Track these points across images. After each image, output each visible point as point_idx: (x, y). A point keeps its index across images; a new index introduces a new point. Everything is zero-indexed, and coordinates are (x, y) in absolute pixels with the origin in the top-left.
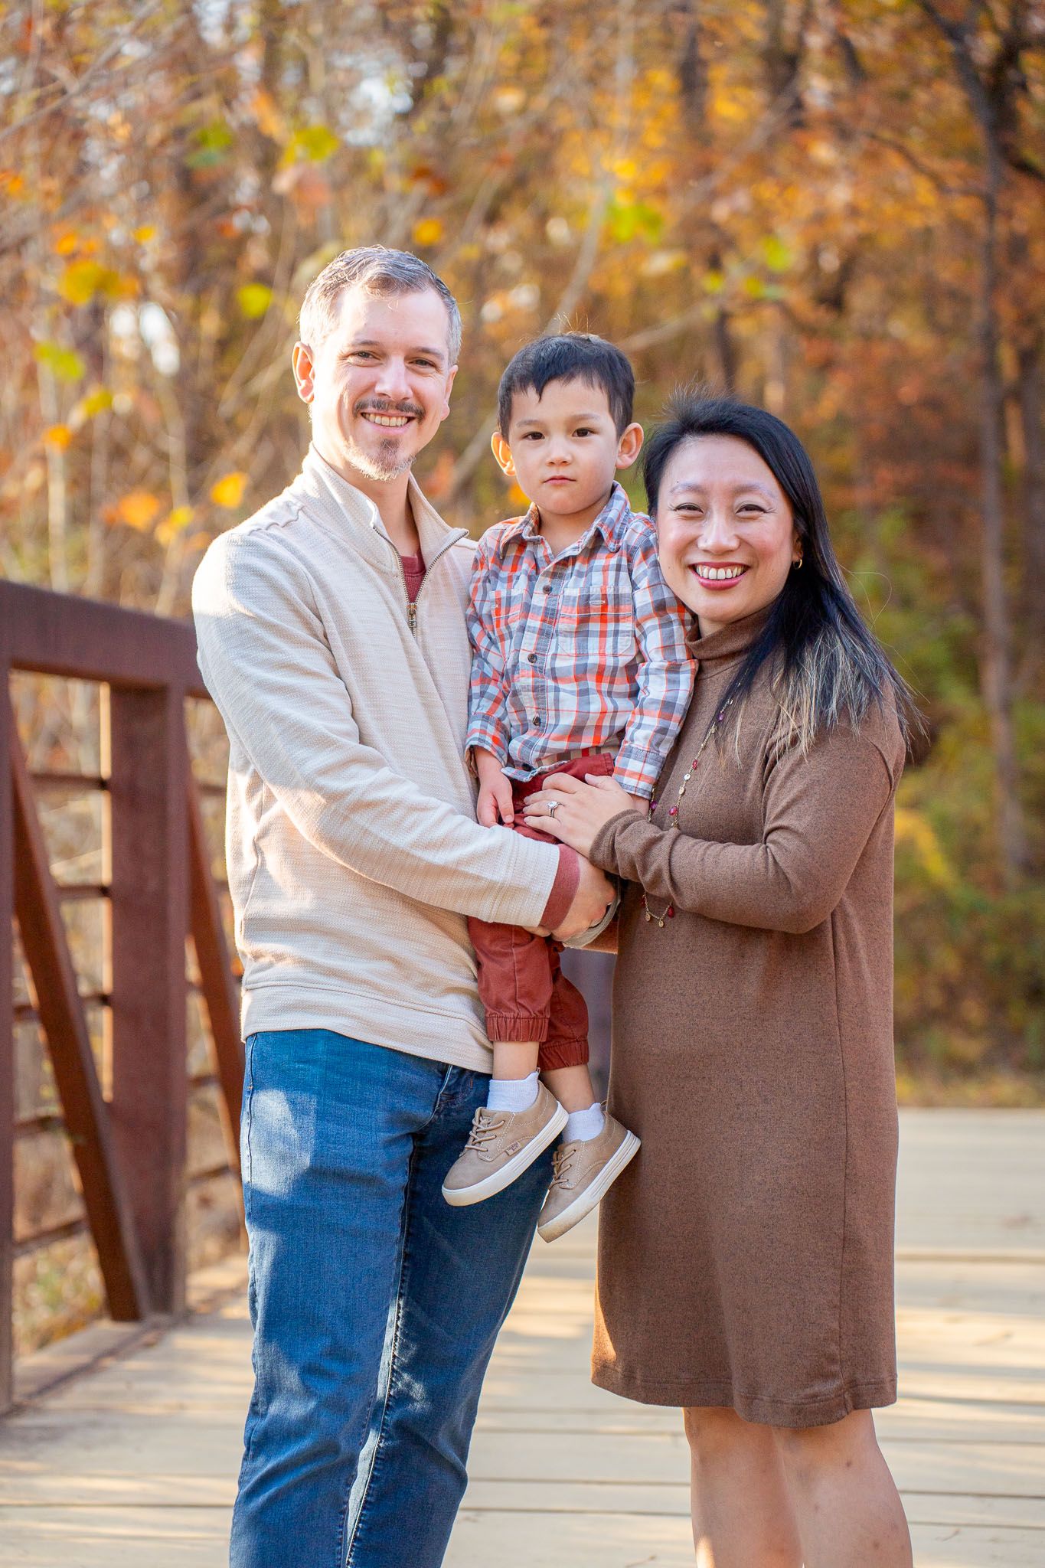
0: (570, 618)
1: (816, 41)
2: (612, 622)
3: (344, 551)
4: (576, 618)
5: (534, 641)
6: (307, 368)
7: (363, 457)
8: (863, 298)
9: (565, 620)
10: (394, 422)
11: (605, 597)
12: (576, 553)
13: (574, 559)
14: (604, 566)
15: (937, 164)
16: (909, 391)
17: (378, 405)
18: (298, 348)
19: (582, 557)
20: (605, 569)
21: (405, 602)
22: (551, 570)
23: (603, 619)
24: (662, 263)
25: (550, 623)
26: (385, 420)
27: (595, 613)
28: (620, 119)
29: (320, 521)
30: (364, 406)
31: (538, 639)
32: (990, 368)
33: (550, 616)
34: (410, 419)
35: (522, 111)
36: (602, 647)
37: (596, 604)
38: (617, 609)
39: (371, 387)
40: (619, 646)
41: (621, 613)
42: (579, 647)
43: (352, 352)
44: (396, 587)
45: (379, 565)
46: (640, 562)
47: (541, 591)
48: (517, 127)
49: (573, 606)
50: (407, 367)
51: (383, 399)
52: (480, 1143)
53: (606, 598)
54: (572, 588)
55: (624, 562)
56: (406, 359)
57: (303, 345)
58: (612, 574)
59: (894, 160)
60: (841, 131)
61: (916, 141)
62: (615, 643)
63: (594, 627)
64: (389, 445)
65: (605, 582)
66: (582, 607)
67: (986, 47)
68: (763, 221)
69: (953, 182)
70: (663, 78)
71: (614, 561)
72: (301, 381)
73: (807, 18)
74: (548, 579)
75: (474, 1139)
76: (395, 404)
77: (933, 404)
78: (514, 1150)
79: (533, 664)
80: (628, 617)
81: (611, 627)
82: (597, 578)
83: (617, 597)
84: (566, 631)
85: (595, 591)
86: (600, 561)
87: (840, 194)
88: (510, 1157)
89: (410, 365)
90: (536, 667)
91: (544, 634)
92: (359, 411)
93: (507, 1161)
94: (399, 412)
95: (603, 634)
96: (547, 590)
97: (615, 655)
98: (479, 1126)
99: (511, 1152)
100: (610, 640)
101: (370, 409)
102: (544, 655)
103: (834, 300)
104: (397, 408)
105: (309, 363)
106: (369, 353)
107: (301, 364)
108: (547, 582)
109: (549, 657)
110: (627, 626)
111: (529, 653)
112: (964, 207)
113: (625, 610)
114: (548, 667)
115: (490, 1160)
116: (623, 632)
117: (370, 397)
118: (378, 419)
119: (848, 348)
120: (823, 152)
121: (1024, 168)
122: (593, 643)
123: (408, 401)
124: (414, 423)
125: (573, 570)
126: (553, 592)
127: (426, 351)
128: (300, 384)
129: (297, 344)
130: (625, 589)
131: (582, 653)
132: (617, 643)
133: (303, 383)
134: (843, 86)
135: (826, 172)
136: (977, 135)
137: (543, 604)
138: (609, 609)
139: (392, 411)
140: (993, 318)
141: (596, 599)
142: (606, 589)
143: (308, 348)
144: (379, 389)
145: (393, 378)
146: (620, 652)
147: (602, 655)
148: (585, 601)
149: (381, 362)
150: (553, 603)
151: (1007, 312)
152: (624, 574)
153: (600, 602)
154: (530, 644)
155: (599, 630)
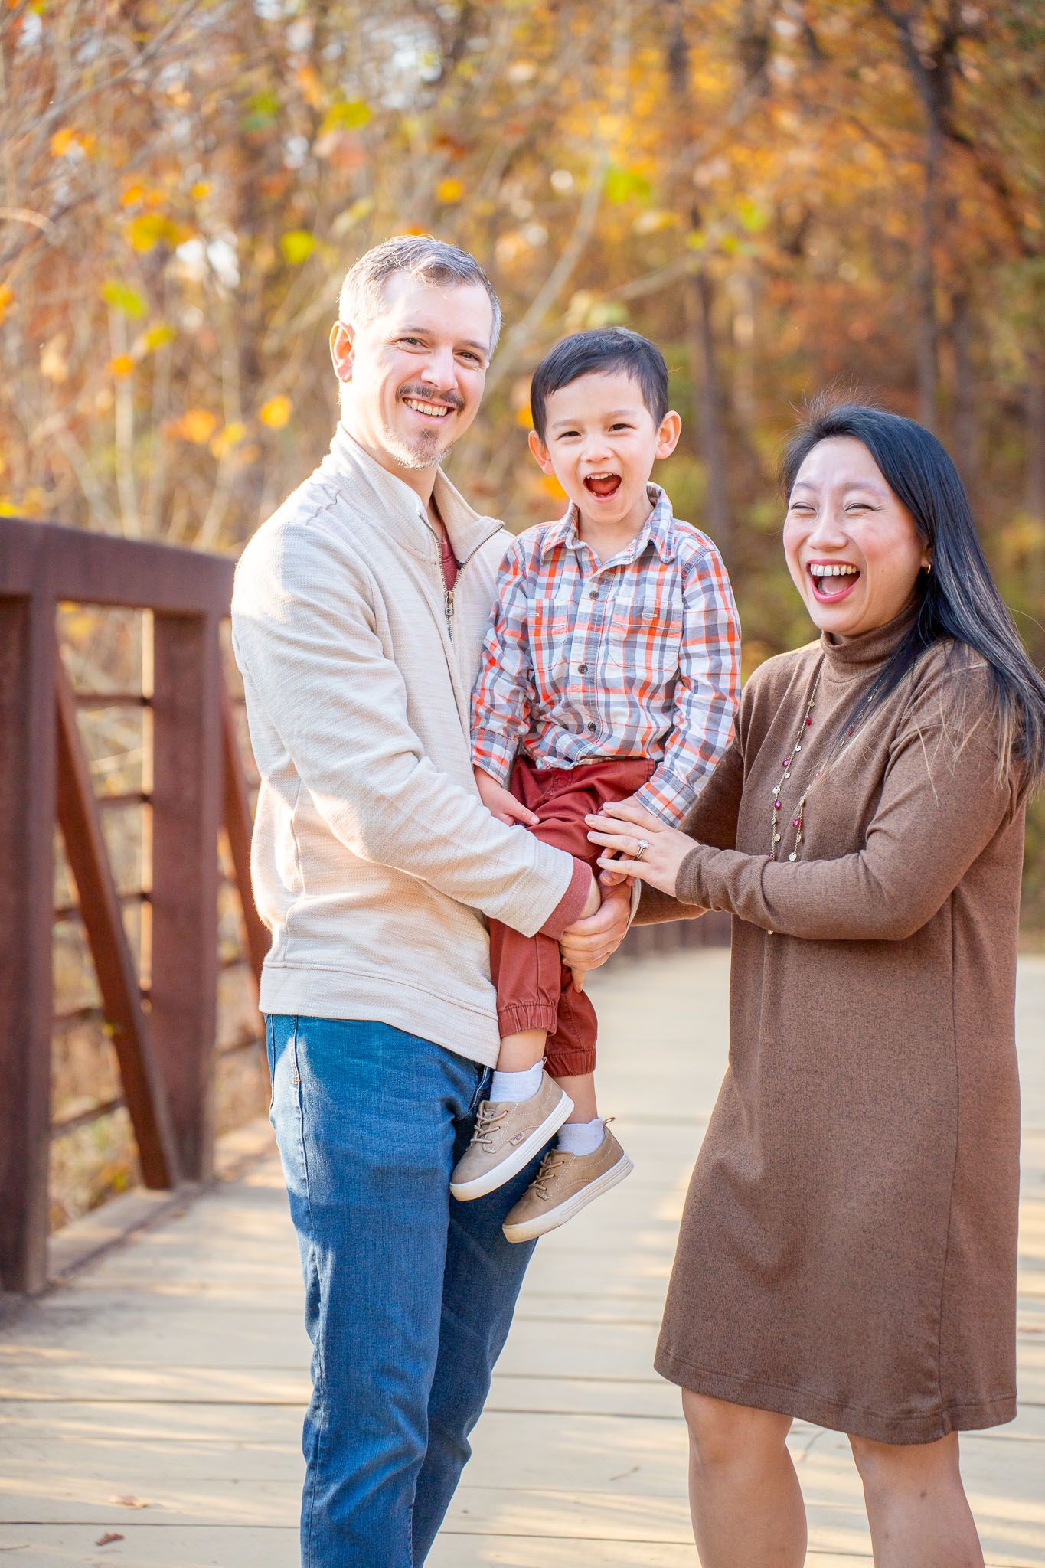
0: (622, 628)
1: (785, 29)
2: (659, 635)
3: (383, 538)
4: (626, 628)
5: (582, 652)
6: (346, 347)
7: (401, 444)
8: (820, 247)
9: (615, 629)
10: (436, 411)
11: (658, 610)
12: (626, 562)
13: (624, 568)
14: (658, 580)
15: (881, 132)
16: (859, 327)
17: (424, 392)
18: (338, 327)
19: (632, 566)
20: (660, 583)
21: (443, 590)
22: (599, 576)
23: (652, 632)
24: (650, 221)
25: (598, 630)
26: (428, 409)
27: (645, 626)
28: (616, 92)
29: (358, 507)
30: (408, 391)
31: (586, 648)
32: (929, 310)
33: (597, 623)
34: (449, 410)
35: (533, 82)
36: (648, 660)
37: (648, 616)
38: (667, 624)
39: (417, 374)
40: (665, 661)
41: (671, 629)
42: (626, 657)
43: (400, 337)
44: (434, 575)
45: (416, 552)
46: (695, 582)
47: (588, 596)
48: (526, 98)
49: (625, 615)
50: (455, 359)
51: (429, 386)
52: (484, 1135)
53: (659, 612)
54: (622, 596)
55: (679, 578)
56: (454, 350)
57: (344, 325)
58: (666, 589)
59: (850, 132)
60: (807, 105)
61: (865, 115)
62: (662, 657)
63: (642, 638)
64: (429, 435)
65: (658, 597)
66: (635, 618)
67: (926, 35)
68: (739, 182)
69: (898, 150)
70: (654, 56)
71: (668, 575)
72: (338, 360)
73: (776, 8)
74: (595, 585)
75: (479, 1132)
76: (439, 394)
77: (878, 339)
78: (519, 1140)
79: (583, 675)
80: (677, 633)
81: (658, 640)
82: (650, 591)
83: (669, 612)
84: (616, 641)
85: (649, 603)
86: (652, 573)
87: (802, 158)
88: (514, 1147)
89: (457, 357)
90: (587, 678)
91: (592, 643)
92: (403, 396)
93: (512, 1151)
94: (443, 401)
95: (649, 647)
96: (594, 596)
97: (660, 670)
98: (483, 1119)
99: (515, 1142)
100: (656, 654)
101: (414, 395)
102: (594, 664)
103: (795, 249)
104: (441, 397)
105: (348, 342)
106: (418, 340)
107: (340, 342)
108: (594, 587)
109: (599, 667)
110: (673, 641)
111: (580, 664)
112: (908, 170)
113: (676, 625)
114: (599, 677)
115: (494, 1151)
116: (670, 647)
117: (415, 384)
118: (421, 407)
119: (806, 290)
120: (787, 120)
121: (960, 139)
122: (640, 654)
123: (453, 392)
124: (454, 414)
125: (622, 577)
126: (600, 598)
127: (474, 345)
128: (337, 364)
129: (337, 323)
130: (678, 605)
131: (629, 666)
132: (663, 657)
133: (341, 362)
134: (806, 64)
135: (793, 140)
136: (919, 108)
137: (590, 611)
138: (659, 624)
139: (437, 400)
140: (931, 266)
141: (650, 612)
142: (660, 604)
143: (350, 328)
144: (426, 376)
145: (441, 369)
146: (665, 667)
147: (649, 669)
148: (637, 613)
149: (429, 350)
150: (599, 609)
151: (942, 263)
152: (677, 591)
153: (651, 615)
154: (579, 655)
155: (646, 642)
